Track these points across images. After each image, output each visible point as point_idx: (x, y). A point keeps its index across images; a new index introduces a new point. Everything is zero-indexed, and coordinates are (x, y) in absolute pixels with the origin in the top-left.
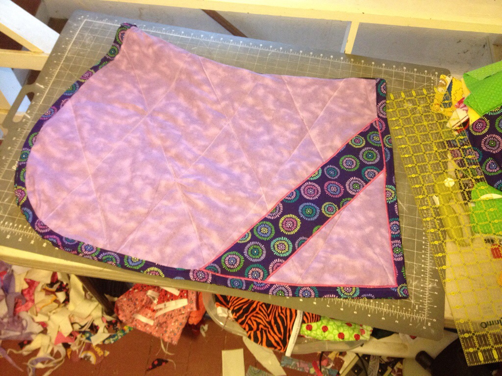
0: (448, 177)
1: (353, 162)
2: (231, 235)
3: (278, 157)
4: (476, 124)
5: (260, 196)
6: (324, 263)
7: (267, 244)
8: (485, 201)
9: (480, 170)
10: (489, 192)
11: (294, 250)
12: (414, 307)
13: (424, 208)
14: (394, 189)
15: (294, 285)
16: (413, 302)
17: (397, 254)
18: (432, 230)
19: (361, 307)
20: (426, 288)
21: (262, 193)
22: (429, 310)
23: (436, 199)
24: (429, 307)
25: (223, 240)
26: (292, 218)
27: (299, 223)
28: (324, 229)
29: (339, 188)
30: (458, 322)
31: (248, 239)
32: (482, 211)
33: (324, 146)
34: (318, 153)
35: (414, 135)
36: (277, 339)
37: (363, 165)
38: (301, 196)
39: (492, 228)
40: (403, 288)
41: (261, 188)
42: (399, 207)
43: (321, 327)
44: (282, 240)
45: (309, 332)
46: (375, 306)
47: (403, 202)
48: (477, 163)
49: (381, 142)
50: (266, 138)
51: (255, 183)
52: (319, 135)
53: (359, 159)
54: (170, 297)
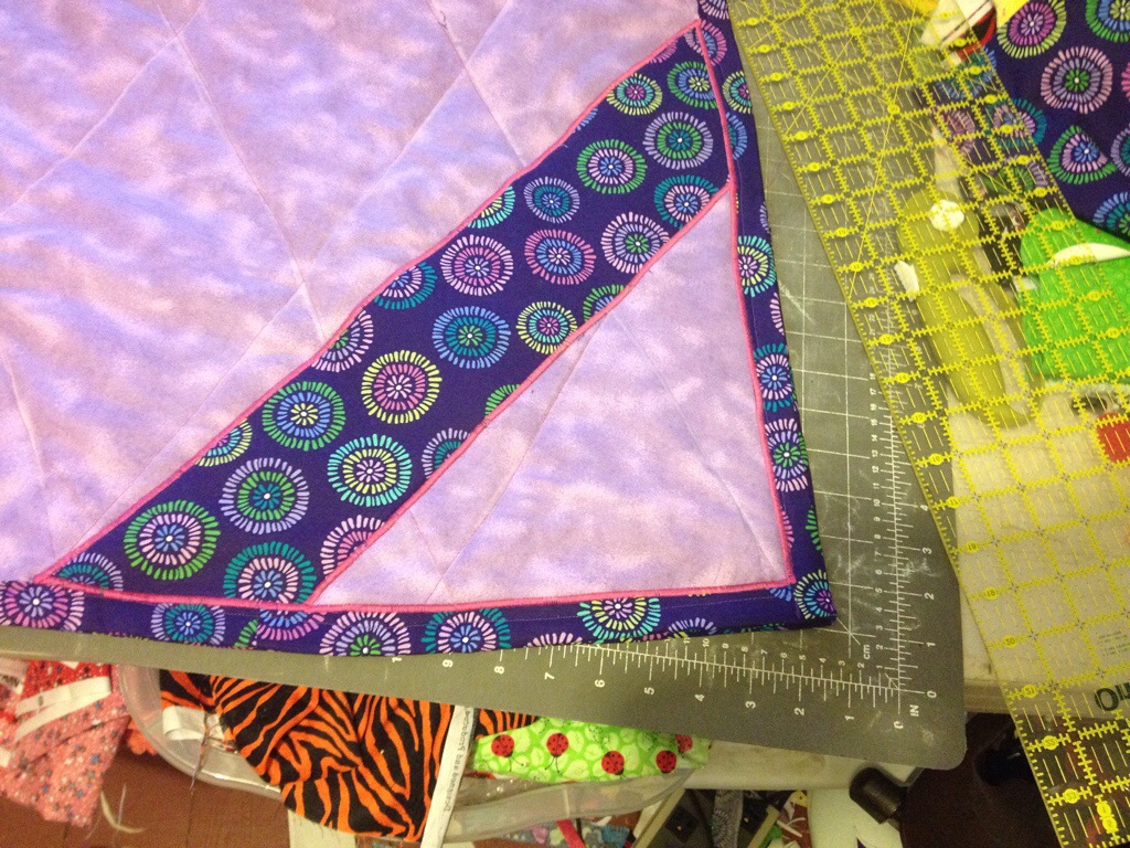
0: (942, 197)
1: (622, 163)
2: (168, 439)
3: (355, 152)
4: (1021, 22)
5: (289, 293)
6: (529, 517)
7: (313, 464)
8: (1071, 268)
9: (1042, 168)
10: (1079, 236)
11: (418, 481)
12: (858, 653)
13: (871, 302)
14: (766, 247)
15: (419, 610)
16: (850, 634)
17: (788, 468)
18: (903, 378)
19: (670, 669)
20: (894, 579)
21: (299, 281)
22: (908, 660)
23: (907, 273)
24: (910, 647)
25: (137, 458)
26: (409, 363)
27: (436, 381)
28: (529, 396)
29: (577, 254)
30: (1018, 694)
31: (239, 451)
32: (1065, 302)
33: (520, 111)
34: (501, 136)
35: (823, 68)
36: (388, 799)
37: (656, 173)
38: (442, 285)
39: (1103, 355)
40: (816, 586)
41: (293, 265)
42: (785, 307)
43: (544, 742)
44: (373, 447)
45: (503, 761)
46: (720, 660)
47: (796, 291)
48: (1031, 147)
49: (715, 93)
50: (311, 86)
51: (270, 245)
52: (499, 74)
53: (645, 155)
54: (53, 675)
